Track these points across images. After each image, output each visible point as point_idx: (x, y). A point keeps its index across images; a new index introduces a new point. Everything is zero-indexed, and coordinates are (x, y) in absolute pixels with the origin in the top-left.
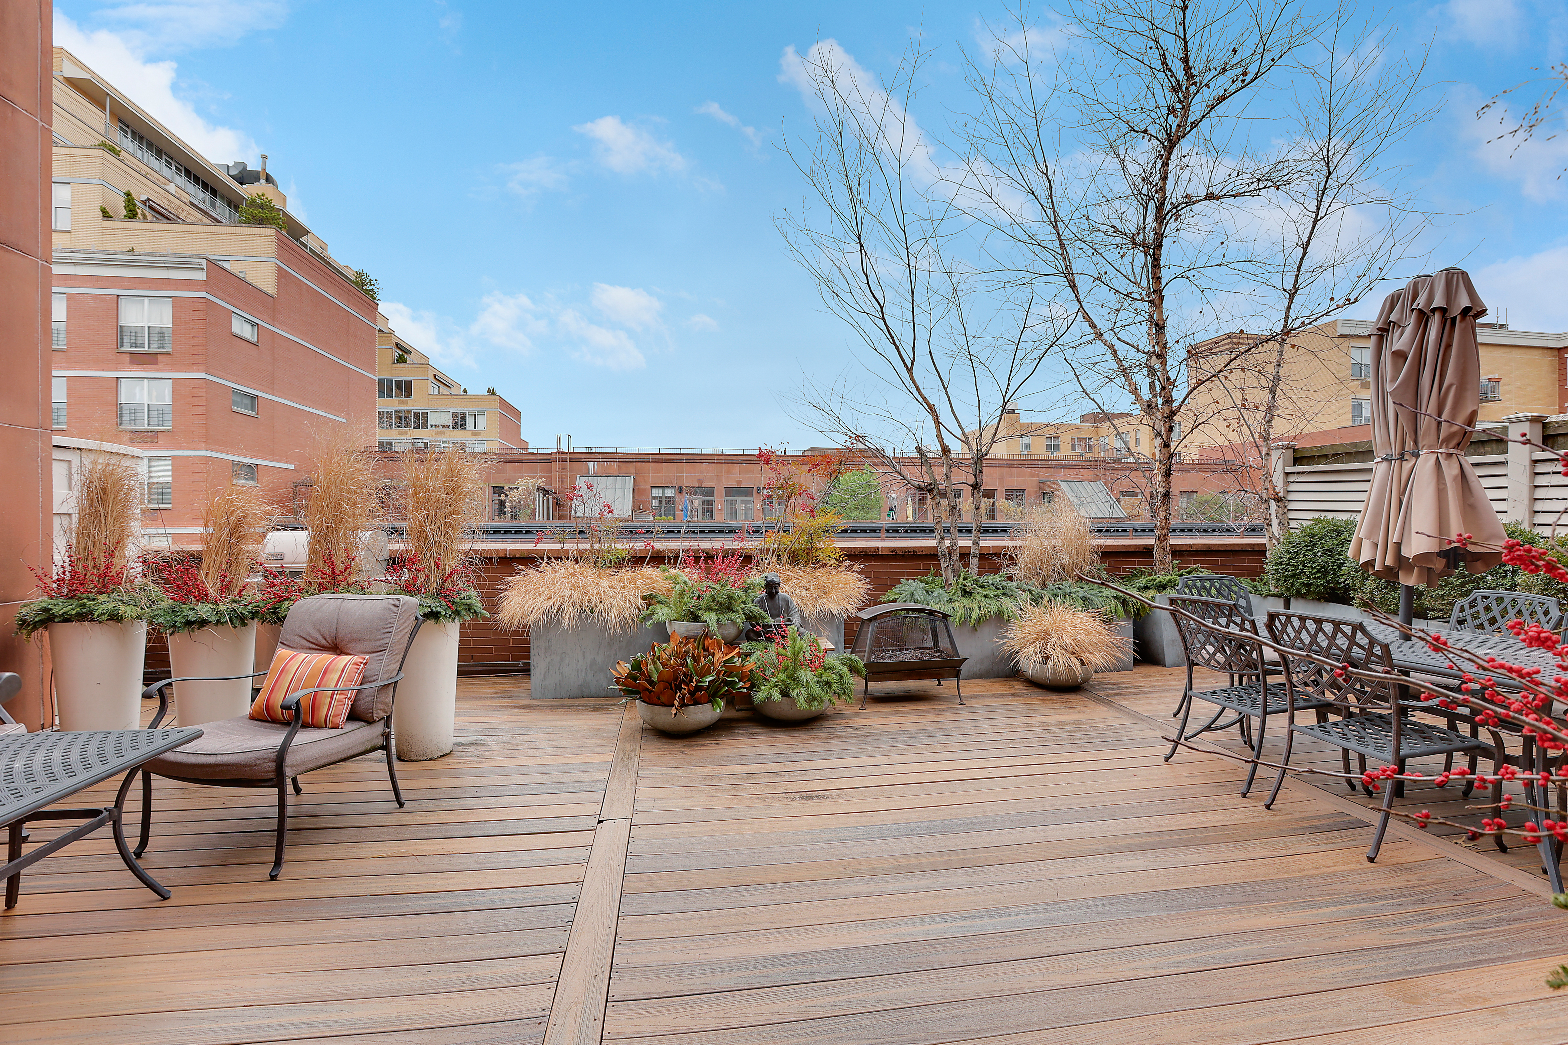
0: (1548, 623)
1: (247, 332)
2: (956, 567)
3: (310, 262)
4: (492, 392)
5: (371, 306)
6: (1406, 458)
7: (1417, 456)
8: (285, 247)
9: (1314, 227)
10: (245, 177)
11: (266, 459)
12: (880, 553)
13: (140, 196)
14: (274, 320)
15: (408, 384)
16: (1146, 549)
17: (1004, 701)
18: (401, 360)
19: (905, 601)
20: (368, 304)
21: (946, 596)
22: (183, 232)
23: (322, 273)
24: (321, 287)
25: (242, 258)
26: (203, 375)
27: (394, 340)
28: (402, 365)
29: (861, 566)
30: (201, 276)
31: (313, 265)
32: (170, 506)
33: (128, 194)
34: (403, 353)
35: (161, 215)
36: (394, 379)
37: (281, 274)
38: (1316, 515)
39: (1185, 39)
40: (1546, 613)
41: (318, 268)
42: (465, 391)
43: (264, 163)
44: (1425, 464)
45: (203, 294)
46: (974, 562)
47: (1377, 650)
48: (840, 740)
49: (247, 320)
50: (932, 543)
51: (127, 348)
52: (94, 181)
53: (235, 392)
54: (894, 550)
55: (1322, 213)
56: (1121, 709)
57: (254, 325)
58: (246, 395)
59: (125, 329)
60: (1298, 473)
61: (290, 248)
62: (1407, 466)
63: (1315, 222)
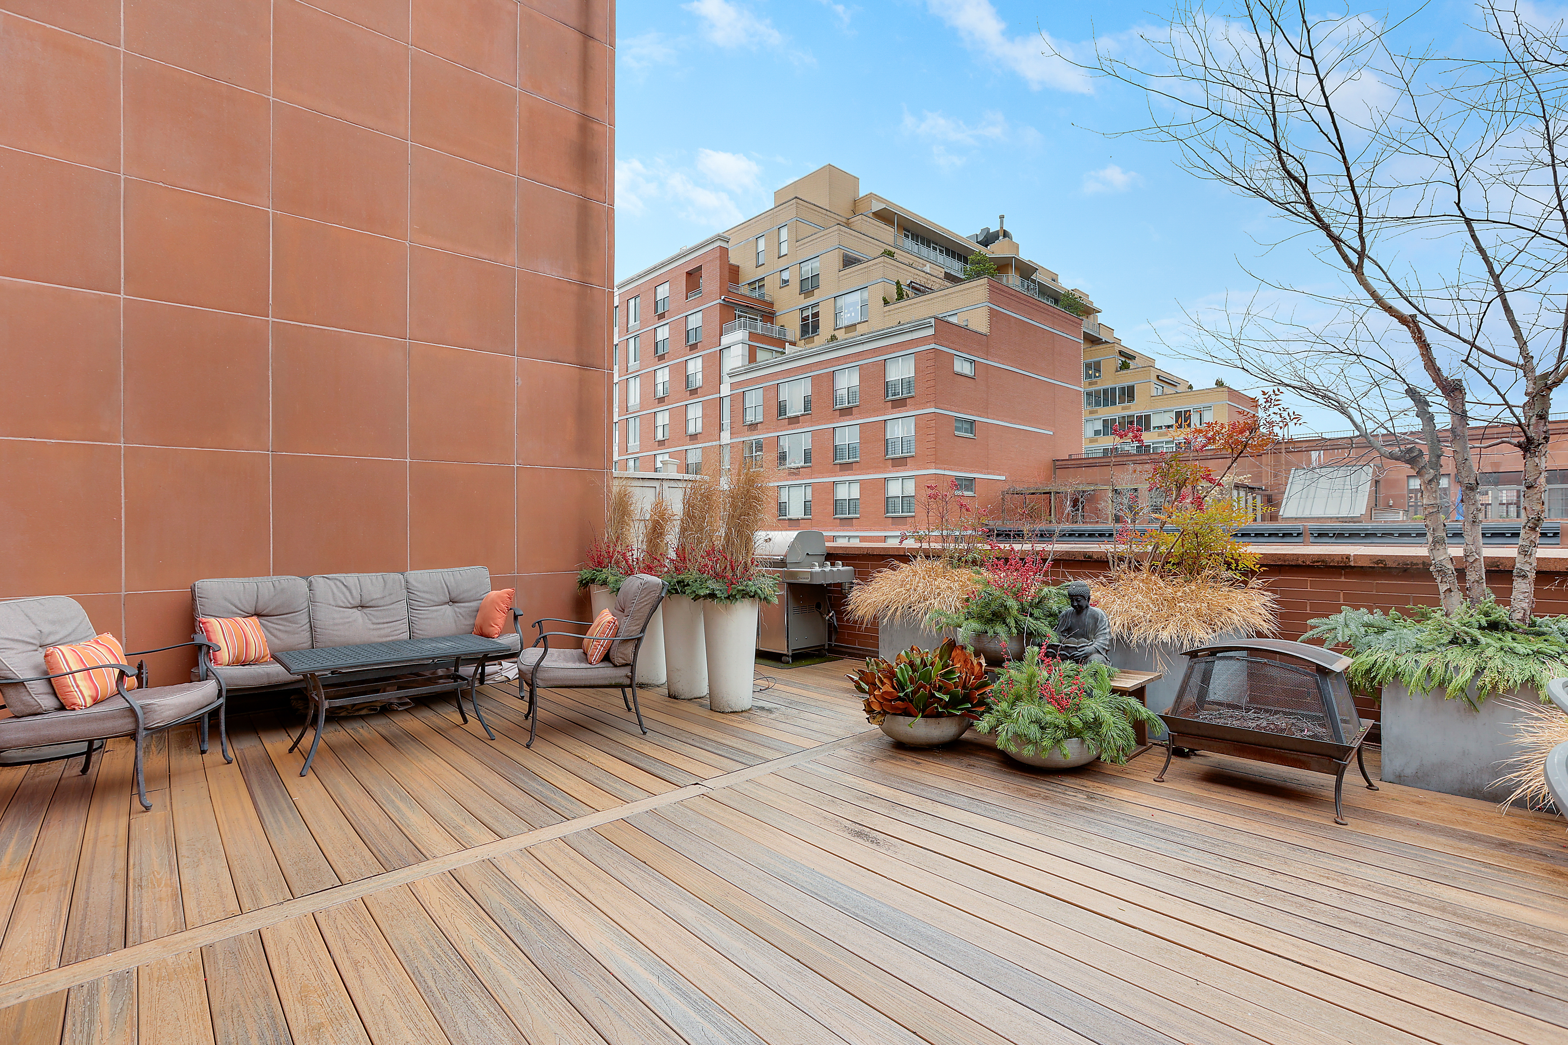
1: (966, 368)
3: (1017, 297)
4: (1219, 384)
5: (1076, 323)
8: (996, 291)
10: (988, 239)
11: (981, 473)
12: (1352, 564)
13: (905, 281)
14: (987, 355)
15: (1131, 389)
18: (1125, 366)
20: (1072, 321)
22: (928, 300)
23: (1028, 304)
24: (1028, 317)
25: (965, 309)
26: (933, 410)
27: (1117, 348)
28: (1125, 372)
30: (931, 331)
31: (1020, 299)
32: (913, 514)
33: (898, 283)
34: (1127, 358)
35: (919, 290)
36: (1118, 386)
37: (993, 313)
41: (1025, 300)
42: (1191, 387)
43: (1002, 222)
45: (933, 346)
49: (966, 359)
50: (1421, 551)
51: (890, 398)
52: (880, 281)
53: (957, 420)
57: (972, 362)
58: (966, 421)
59: (889, 384)
61: (1000, 290)
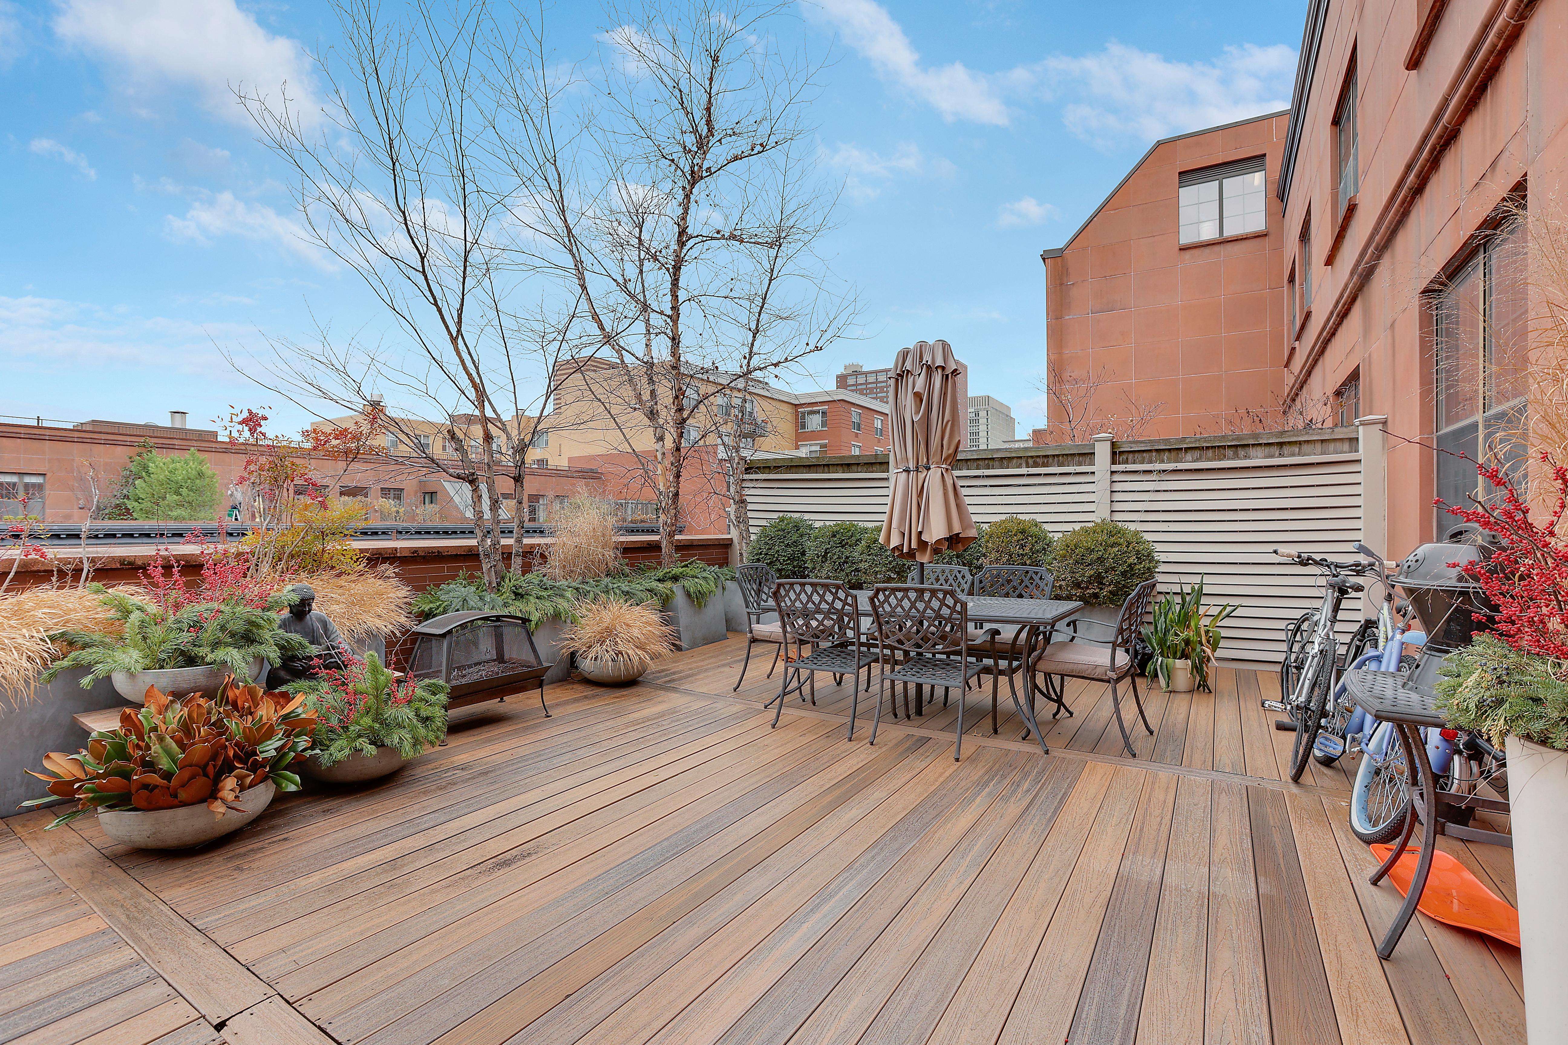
0: (966, 583)
2: (499, 567)
6: (920, 470)
7: (928, 469)
9: (769, 284)
12: (398, 555)
16: (648, 544)
17: (588, 704)
19: (458, 610)
21: (500, 601)
29: (397, 570)
38: (781, 514)
39: (710, 94)
40: (963, 577)
44: (935, 474)
46: (517, 563)
47: (958, 607)
48: (455, 788)
50: (473, 542)
54: (415, 551)
55: (774, 276)
56: (687, 692)
60: (756, 480)
62: (921, 476)
63: (771, 280)
